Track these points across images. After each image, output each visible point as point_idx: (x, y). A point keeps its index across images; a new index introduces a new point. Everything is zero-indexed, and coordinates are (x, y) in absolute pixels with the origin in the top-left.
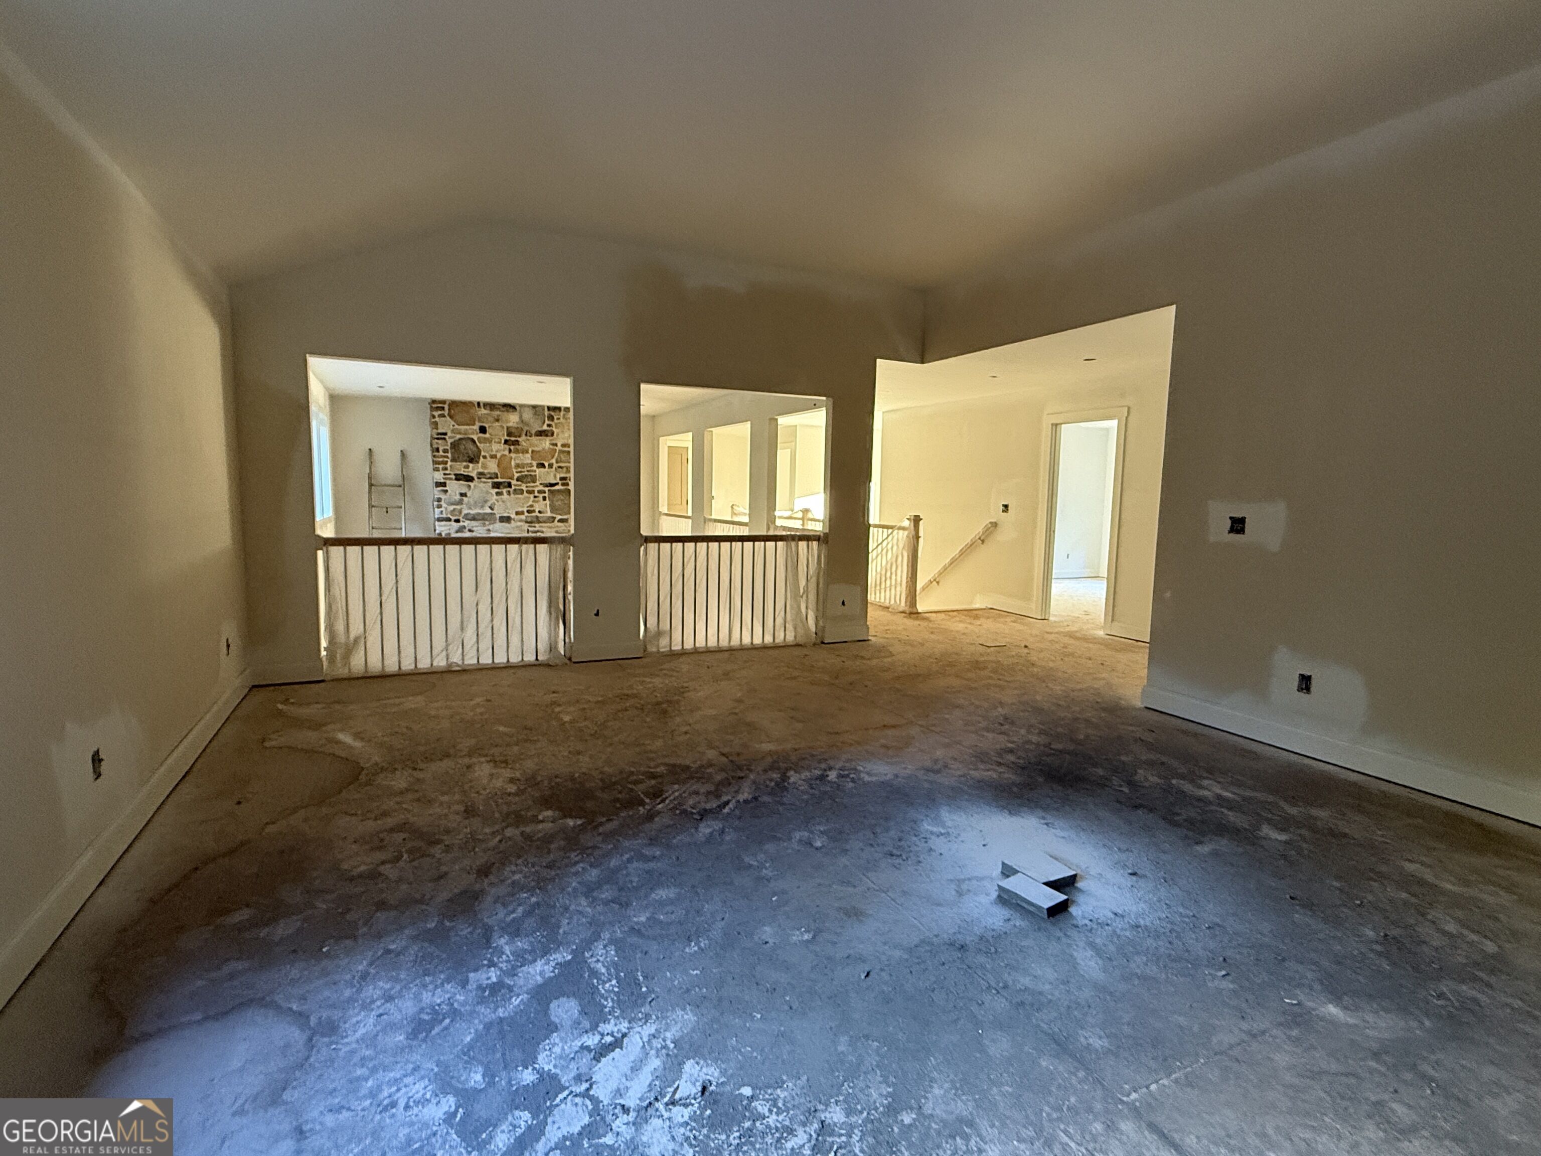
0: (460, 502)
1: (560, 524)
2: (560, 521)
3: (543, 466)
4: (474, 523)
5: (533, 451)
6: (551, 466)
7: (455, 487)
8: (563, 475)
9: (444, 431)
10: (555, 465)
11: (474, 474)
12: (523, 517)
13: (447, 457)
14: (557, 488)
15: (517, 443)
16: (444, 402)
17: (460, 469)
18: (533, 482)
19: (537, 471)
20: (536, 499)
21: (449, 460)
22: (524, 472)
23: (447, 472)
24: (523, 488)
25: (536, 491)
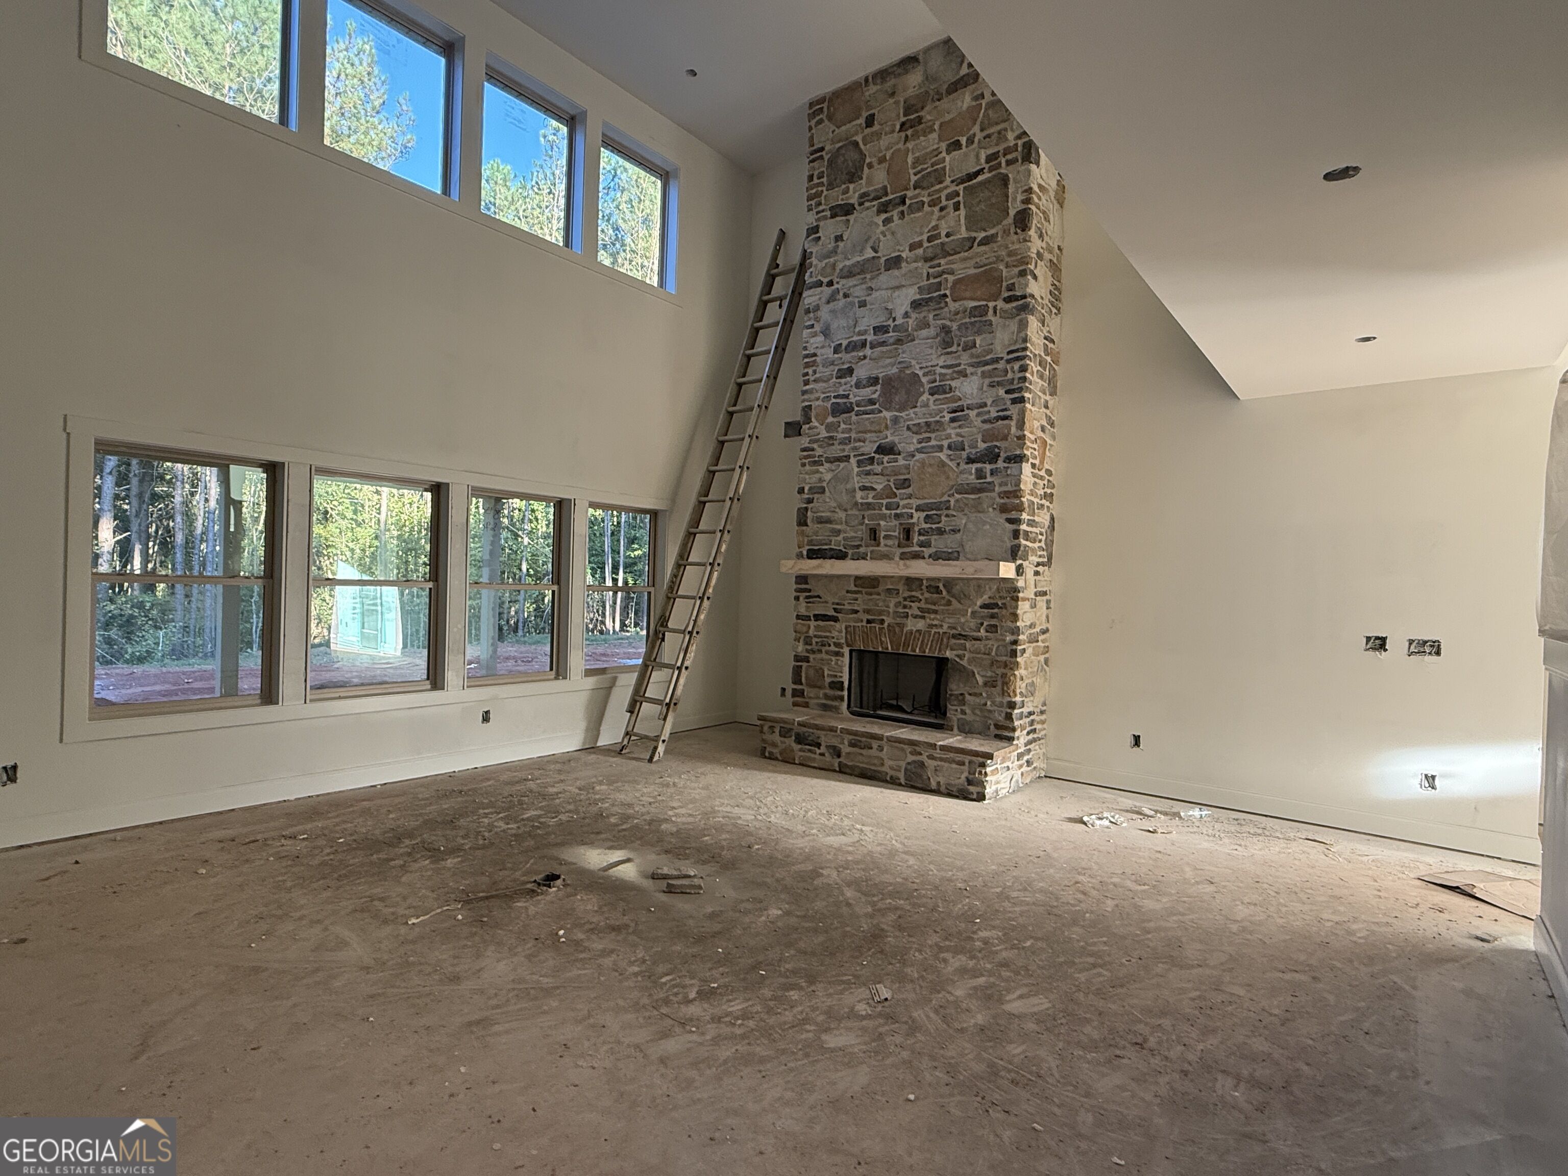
0: (834, 251)
1: (983, 248)
2: (985, 241)
3: (957, 145)
4: (851, 282)
5: (941, 125)
6: (970, 141)
7: (829, 228)
8: (990, 151)
9: (820, 146)
10: (979, 136)
11: (854, 200)
12: (920, 251)
13: (822, 184)
14: (980, 178)
15: (920, 120)
16: (822, 100)
17: (837, 197)
18: (941, 182)
19: (948, 159)
20: (943, 213)
21: (824, 189)
22: (926, 169)
23: (821, 208)
24: (925, 199)
25: (943, 198)
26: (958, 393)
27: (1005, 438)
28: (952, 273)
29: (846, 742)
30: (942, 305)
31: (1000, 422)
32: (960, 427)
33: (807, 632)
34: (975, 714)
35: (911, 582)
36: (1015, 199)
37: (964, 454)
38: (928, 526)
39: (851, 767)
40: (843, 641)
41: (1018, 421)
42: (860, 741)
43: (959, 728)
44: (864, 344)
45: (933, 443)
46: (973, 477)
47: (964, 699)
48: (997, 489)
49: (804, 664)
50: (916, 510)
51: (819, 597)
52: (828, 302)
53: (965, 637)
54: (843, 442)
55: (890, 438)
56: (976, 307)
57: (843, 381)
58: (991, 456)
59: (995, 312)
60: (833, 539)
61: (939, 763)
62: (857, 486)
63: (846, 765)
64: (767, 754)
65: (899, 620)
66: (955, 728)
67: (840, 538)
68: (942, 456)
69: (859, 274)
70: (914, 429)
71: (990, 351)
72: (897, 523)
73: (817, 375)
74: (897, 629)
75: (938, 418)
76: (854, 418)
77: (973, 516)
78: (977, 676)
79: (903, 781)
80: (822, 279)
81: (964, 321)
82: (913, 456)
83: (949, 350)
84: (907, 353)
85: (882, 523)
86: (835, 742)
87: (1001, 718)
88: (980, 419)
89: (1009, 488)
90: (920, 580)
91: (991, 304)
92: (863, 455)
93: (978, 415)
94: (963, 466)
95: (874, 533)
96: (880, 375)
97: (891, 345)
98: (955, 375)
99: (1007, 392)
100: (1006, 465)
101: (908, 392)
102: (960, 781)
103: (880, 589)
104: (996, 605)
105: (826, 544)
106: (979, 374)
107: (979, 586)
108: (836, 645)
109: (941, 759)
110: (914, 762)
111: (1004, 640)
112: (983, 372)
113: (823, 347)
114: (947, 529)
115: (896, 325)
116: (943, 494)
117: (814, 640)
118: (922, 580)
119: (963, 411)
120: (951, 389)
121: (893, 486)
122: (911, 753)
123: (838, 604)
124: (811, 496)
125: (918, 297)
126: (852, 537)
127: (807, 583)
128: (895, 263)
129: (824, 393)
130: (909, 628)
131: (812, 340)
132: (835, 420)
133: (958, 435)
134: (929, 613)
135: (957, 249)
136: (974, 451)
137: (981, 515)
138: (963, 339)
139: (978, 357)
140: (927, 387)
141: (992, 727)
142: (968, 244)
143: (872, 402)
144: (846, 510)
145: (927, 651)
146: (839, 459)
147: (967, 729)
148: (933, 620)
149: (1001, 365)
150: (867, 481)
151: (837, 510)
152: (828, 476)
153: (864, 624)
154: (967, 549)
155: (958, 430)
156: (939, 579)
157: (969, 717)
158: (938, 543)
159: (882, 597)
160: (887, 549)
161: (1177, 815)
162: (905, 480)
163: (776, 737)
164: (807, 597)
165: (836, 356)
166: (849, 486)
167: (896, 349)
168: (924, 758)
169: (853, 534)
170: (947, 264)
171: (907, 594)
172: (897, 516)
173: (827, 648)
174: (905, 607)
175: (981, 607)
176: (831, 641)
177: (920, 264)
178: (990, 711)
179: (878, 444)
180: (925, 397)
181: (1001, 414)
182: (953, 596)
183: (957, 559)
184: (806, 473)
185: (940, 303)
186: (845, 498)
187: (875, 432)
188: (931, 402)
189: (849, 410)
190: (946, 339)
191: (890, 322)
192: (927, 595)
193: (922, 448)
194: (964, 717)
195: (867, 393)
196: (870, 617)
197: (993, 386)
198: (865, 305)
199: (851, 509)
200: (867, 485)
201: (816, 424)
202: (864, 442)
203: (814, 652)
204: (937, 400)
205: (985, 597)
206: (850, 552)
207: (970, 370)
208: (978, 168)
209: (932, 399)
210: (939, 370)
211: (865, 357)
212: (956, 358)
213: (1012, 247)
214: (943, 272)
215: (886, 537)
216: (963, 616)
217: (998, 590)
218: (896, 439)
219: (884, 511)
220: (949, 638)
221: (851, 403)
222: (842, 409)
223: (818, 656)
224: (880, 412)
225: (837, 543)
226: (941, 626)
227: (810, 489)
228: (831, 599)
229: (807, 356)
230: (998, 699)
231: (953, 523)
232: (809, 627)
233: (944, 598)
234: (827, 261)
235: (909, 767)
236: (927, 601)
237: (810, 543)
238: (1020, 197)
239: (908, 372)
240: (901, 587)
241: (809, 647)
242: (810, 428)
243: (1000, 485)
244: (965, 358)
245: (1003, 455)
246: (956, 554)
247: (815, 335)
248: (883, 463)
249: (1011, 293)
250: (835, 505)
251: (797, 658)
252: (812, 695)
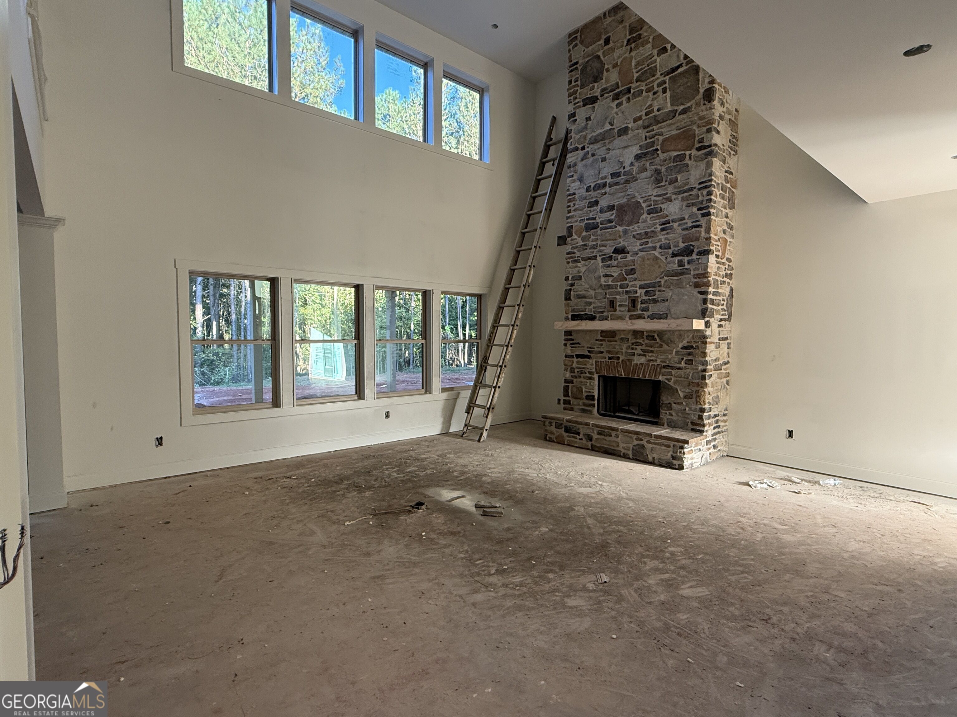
0: (586, 128)
1: (682, 116)
2: (684, 112)
3: (664, 50)
4: (596, 146)
5: (654, 38)
6: (673, 46)
7: (582, 113)
9: (575, 61)
11: (597, 94)
12: (640, 122)
13: (577, 86)
14: (680, 70)
15: (639, 37)
16: (576, 31)
17: (587, 93)
18: (654, 76)
19: (658, 60)
20: (655, 96)
21: (579, 88)
22: (644, 68)
23: (577, 101)
24: (643, 88)
25: (655, 86)
26: (665, 212)
27: (697, 239)
28: (661, 134)
29: (595, 432)
30: (655, 156)
31: (694, 229)
32: (667, 234)
33: (572, 365)
34: (678, 416)
35: (637, 333)
36: (703, 82)
37: (670, 251)
38: (648, 298)
39: (600, 448)
40: (594, 370)
41: (706, 228)
42: (604, 432)
43: (668, 425)
44: (605, 185)
45: (650, 245)
46: (676, 265)
47: (671, 406)
48: (692, 273)
49: (570, 385)
50: (639, 288)
51: (578, 343)
52: (582, 160)
53: (672, 367)
54: (594, 247)
55: (622, 244)
56: (677, 155)
57: (592, 209)
58: (688, 251)
59: (690, 158)
60: (587, 307)
61: (654, 446)
62: (601, 274)
63: (595, 446)
64: (548, 439)
65: (629, 357)
66: (666, 424)
67: (591, 307)
68: (656, 253)
69: (601, 140)
70: (638, 237)
71: (687, 184)
72: (627, 296)
73: (576, 206)
74: (628, 363)
75: (653, 229)
76: (599, 232)
77: (676, 291)
78: (680, 392)
79: (631, 456)
80: (578, 146)
81: (670, 165)
82: (637, 254)
83: (660, 185)
84: (632, 188)
85: (618, 297)
86: (589, 432)
87: (695, 418)
88: (680, 228)
89: (700, 272)
90: (642, 332)
91: (688, 153)
92: (605, 255)
93: (679, 225)
94: (670, 259)
95: (612, 304)
96: (616, 204)
97: (622, 184)
98: (664, 201)
99: (698, 210)
100: (698, 257)
101: (633, 213)
102: (668, 457)
103: (616, 338)
104: (692, 347)
105: (583, 311)
106: (680, 199)
107: (680, 335)
108: (590, 373)
109: (655, 444)
110: (638, 445)
111: (697, 369)
112: (682, 198)
113: (579, 188)
114: (659, 300)
115: (625, 172)
116: (657, 277)
117: (576, 370)
118: (643, 332)
119: (669, 223)
120: (661, 210)
121: (624, 274)
122: (636, 439)
123: (590, 348)
124: (573, 282)
125: (639, 152)
126: (599, 307)
127: (571, 335)
128: (624, 131)
129: (580, 217)
130: (635, 362)
131: (572, 185)
132: (587, 234)
133: (666, 239)
134: (648, 352)
135: (665, 119)
136: (676, 249)
137: (682, 290)
138: (669, 177)
139: (679, 187)
140: (646, 209)
141: (689, 424)
142: (672, 115)
143: (610, 221)
144: (595, 290)
145: (647, 376)
146: (590, 258)
147: (673, 425)
148: (651, 357)
149: (694, 192)
150: (608, 271)
151: (589, 290)
152: (583, 269)
153: (607, 359)
154: (672, 310)
155: (666, 236)
156: (654, 331)
157: (674, 418)
158: (654, 309)
159: (618, 343)
160: (620, 313)
161: (817, 483)
162: (632, 269)
163: (553, 428)
164: (572, 344)
165: (587, 193)
166: (596, 275)
167: (626, 186)
168: (644, 442)
169: (600, 305)
170: (658, 129)
171: (634, 341)
172: (627, 292)
173: (584, 375)
174: (632, 349)
175: (682, 348)
176: (587, 371)
177: (640, 131)
178: (688, 414)
179: (614, 247)
180: (644, 216)
181: (694, 224)
182: (663, 342)
183: (666, 318)
184: (570, 268)
185: (653, 155)
186: (594, 282)
187: (613, 240)
188: (648, 219)
189: (595, 227)
190: (658, 177)
191: (621, 170)
192: (647, 341)
193: (643, 248)
194: (671, 417)
195: (607, 215)
196: (610, 356)
197: (689, 206)
198: (605, 160)
199: (598, 289)
200: (608, 273)
201: (576, 237)
202: (606, 247)
203: (576, 377)
204: (652, 217)
205: (685, 342)
206: (598, 316)
207: (673, 197)
208: (679, 63)
209: (649, 217)
210: (653, 198)
211: (606, 193)
212: (664, 190)
213: (701, 114)
214: (656, 135)
215: (620, 306)
216: (670, 354)
217: (693, 336)
218: (626, 244)
219: (619, 289)
220: (661, 368)
221: (598, 223)
222: (591, 227)
223: (579, 380)
224: (616, 227)
225: (589, 310)
226: (656, 360)
227: (573, 277)
228: (586, 345)
229: (569, 195)
230: (693, 407)
231: (663, 296)
232: (573, 362)
233: (658, 343)
234: (581, 134)
235: (635, 448)
236: (647, 345)
237: (573, 311)
238: (707, 80)
239: (633, 201)
240: (630, 336)
241: (573, 374)
242: (572, 240)
243: (694, 270)
244: (670, 190)
245: (696, 251)
246: (665, 315)
247: (574, 181)
248: (617, 259)
249: (701, 144)
250: (588, 287)
251: (566, 381)
252: (575, 403)
